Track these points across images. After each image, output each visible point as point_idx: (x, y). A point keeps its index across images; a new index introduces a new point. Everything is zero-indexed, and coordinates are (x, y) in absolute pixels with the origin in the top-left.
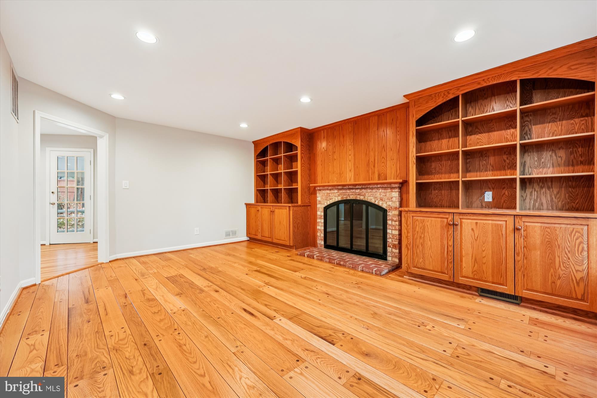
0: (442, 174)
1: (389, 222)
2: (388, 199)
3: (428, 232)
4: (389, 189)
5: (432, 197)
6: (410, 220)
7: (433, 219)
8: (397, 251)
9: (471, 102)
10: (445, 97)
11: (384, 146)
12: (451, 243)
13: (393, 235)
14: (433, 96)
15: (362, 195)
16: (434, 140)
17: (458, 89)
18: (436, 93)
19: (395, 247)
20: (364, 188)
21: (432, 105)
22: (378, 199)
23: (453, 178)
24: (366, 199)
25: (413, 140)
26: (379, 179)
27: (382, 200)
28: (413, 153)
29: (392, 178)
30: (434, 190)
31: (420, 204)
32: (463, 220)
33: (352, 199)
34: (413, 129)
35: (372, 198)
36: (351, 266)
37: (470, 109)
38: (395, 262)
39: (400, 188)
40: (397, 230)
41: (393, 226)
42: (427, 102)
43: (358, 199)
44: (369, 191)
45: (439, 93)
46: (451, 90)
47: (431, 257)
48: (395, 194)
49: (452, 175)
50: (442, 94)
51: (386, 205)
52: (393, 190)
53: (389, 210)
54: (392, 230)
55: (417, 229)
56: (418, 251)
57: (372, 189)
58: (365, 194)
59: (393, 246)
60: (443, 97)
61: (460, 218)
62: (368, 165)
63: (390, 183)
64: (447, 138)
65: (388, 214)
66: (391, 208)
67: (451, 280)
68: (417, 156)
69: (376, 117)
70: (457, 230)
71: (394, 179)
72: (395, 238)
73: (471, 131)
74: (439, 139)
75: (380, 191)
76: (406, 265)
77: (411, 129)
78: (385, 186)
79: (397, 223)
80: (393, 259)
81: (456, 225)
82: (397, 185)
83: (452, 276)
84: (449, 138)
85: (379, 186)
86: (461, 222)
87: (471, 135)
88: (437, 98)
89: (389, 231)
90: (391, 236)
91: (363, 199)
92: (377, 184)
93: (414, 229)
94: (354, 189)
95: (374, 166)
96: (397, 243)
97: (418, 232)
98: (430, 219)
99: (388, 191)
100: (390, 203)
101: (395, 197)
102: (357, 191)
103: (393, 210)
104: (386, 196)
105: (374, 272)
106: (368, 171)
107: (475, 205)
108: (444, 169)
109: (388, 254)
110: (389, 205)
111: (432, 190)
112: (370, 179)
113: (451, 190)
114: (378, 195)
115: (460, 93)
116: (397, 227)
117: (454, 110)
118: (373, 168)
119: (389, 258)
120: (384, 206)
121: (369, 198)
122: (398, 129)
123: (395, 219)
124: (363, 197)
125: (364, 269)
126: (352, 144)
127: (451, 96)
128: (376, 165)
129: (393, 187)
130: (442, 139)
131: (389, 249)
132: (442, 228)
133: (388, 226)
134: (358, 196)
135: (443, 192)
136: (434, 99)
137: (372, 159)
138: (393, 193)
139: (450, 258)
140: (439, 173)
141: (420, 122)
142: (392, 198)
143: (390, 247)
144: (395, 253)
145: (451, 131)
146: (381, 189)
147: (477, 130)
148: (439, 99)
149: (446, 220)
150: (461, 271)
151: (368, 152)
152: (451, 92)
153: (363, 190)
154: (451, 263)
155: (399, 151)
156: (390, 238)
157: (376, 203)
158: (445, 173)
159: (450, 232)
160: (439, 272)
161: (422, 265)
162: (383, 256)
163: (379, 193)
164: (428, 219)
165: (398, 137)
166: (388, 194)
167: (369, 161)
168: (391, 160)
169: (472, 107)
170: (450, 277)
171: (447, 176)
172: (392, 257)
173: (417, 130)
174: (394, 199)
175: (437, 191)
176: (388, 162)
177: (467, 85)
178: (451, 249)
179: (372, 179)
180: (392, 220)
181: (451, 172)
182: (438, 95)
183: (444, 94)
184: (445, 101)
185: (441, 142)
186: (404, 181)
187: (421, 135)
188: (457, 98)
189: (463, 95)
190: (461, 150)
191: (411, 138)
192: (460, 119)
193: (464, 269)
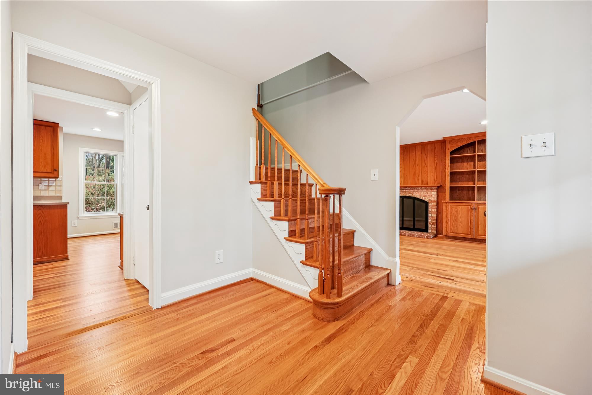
0: (463, 182)
1: (430, 210)
2: (429, 196)
3: (459, 213)
4: (430, 190)
5: (457, 195)
6: (449, 207)
7: (462, 206)
8: (435, 226)
9: (480, 144)
10: (467, 141)
11: (426, 164)
12: (472, 218)
13: (432, 217)
14: (461, 140)
15: (411, 193)
16: (459, 163)
17: (475, 138)
18: (462, 139)
19: (434, 224)
20: (412, 189)
21: (460, 145)
22: (422, 196)
23: (470, 184)
24: (413, 196)
25: (448, 163)
26: (422, 183)
27: (425, 196)
28: (448, 171)
29: (432, 183)
30: (459, 191)
31: (452, 198)
32: (479, 207)
33: (403, 196)
34: (448, 157)
35: (418, 195)
36: (410, 235)
37: (480, 147)
38: (433, 233)
39: (437, 189)
40: (435, 214)
41: (433, 212)
42: (457, 143)
43: (408, 195)
44: (415, 191)
45: (464, 138)
46: (471, 138)
47: (461, 226)
48: (434, 193)
49: (469, 183)
50: (466, 139)
51: (428, 200)
52: (433, 191)
53: (430, 202)
54: (432, 214)
55: (453, 212)
56: (453, 224)
57: (418, 189)
58: (412, 193)
59: (432, 223)
60: (466, 141)
61: (478, 206)
62: (415, 174)
63: (431, 187)
64: (466, 162)
65: (429, 204)
66: (431, 201)
67: (473, 238)
68: (450, 172)
69: (421, 146)
70: (476, 211)
71: (433, 184)
72: (434, 219)
73: (480, 159)
74: (462, 162)
75: (424, 191)
76: (446, 232)
77: (447, 156)
78: (428, 188)
79: (435, 210)
80: (432, 231)
81: (476, 209)
82: (435, 188)
83: (473, 236)
84: (468, 162)
85: (423, 188)
86: (478, 208)
87: (480, 161)
88: (463, 141)
89: (429, 215)
90: (431, 218)
91: (412, 196)
92: (422, 187)
93: (451, 212)
94: (405, 189)
95: (419, 176)
96: (435, 221)
97: (453, 214)
98: (461, 206)
99: (429, 191)
100: (431, 198)
101: (434, 195)
102: (406, 191)
103: (433, 202)
104: (427, 194)
105: (426, 237)
106: (414, 179)
107: (482, 199)
108: (464, 179)
109: (429, 228)
110: (430, 199)
111: (457, 191)
112: (416, 183)
113: (469, 191)
114: (422, 193)
115: (476, 140)
116: (436, 212)
117: (471, 147)
118: (418, 177)
119: (430, 231)
120: (427, 200)
121: (416, 195)
122: (436, 154)
123: (434, 208)
124: (411, 194)
125: (419, 236)
126: (403, 161)
127: (471, 141)
128: (420, 175)
129: (433, 189)
130: (464, 162)
131: (430, 226)
132: (468, 211)
133: (429, 212)
134: (408, 194)
135: (464, 192)
136: (461, 141)
137: (417, 171)
138: (433, 192)
139: (472, 226)
140: (461, 181)
141: (451, 153)
142: (432, 195)
143: (430, 224)
144: (433, 228)
145: (469, 158)
146: (424, 190)
147: (484, 159)
148: (464, 141)
149: (470, 207)
150: (478, 232)
151: (414, 167)
152: (471, 139)
153: (411, 190)
154: (472, 229)
155: (436, 168)
156: (430, 219)
157: (421, 198)
158: (465, 181)
159: (472, 213)
160: (466, 234)
161: (456, 231)
162: (426, 230)
163: (422, 192)
164: (459, 206)
165: (436, 159)
166: (429, 193)
167: (415, 173)
168: (431, 172)
169: (481, 146)
170: (472, 236)
171: (466, 183)
172: (432, 230)
173: (450, 157)
174: (433, 196)
175: (460, 192)
176: (429, 174)
177: (480, 136)
178: (472, 221)
179: (417, 183)
180: (432, 208)
181: (468, 181)
182: (464, 140)
183: (467, 140)
184: (467, 143)
185: (463, 164)
186: (441, 186)
187: (452, 160)
188: (475, 142)
189: (478, 141)
190: (476, 170)
191: (447, 161)
192: (476, 154)
193: (480, 231)
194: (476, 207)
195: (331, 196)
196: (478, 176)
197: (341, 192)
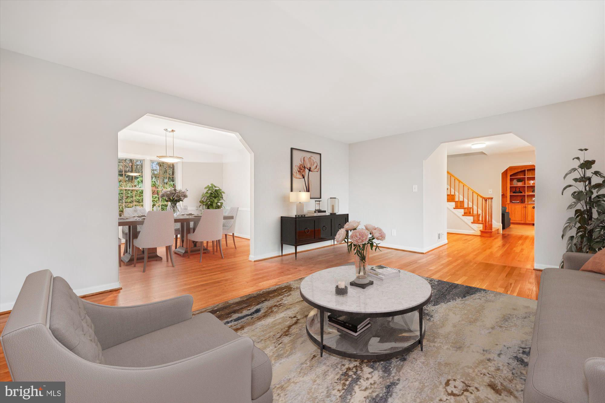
3: (516, 210)
5: (514, 200)
6: (510, 207)
12: (524, 212)
14: (517, 168)
17: (526, 168)
21: (516, 171)
30: (516, 197)
31: (511, 201)
42: (514, 170)
56: (513, 215)
68: (510, 186)
73: (530, 179)
77: (508, 178)
87: (530, 181)
93: (511, 209)
111: (514, 197)
132: (522, 209)
139: (524, 216)
141: (511, 176)
149: (523, 206)
150: (528, 220)
152: (523, 168)
154: (524, 218)
161: (515, 220)
164: (516, 206)
170: (524, 222)
173: (510, 178)
178: (524, 214)
182: (519, 169)
183: (521, 169)
186: (504, 194)
187: (511, 180)
188: (525, 170)
189: (527, 170)
190: (526, 186)
191: (508, 180)
192: (526, 177)
193: (529, 218)
194: (526, 206)
195: (488, 200)
196: (527, 189)
197: (492, 198)
